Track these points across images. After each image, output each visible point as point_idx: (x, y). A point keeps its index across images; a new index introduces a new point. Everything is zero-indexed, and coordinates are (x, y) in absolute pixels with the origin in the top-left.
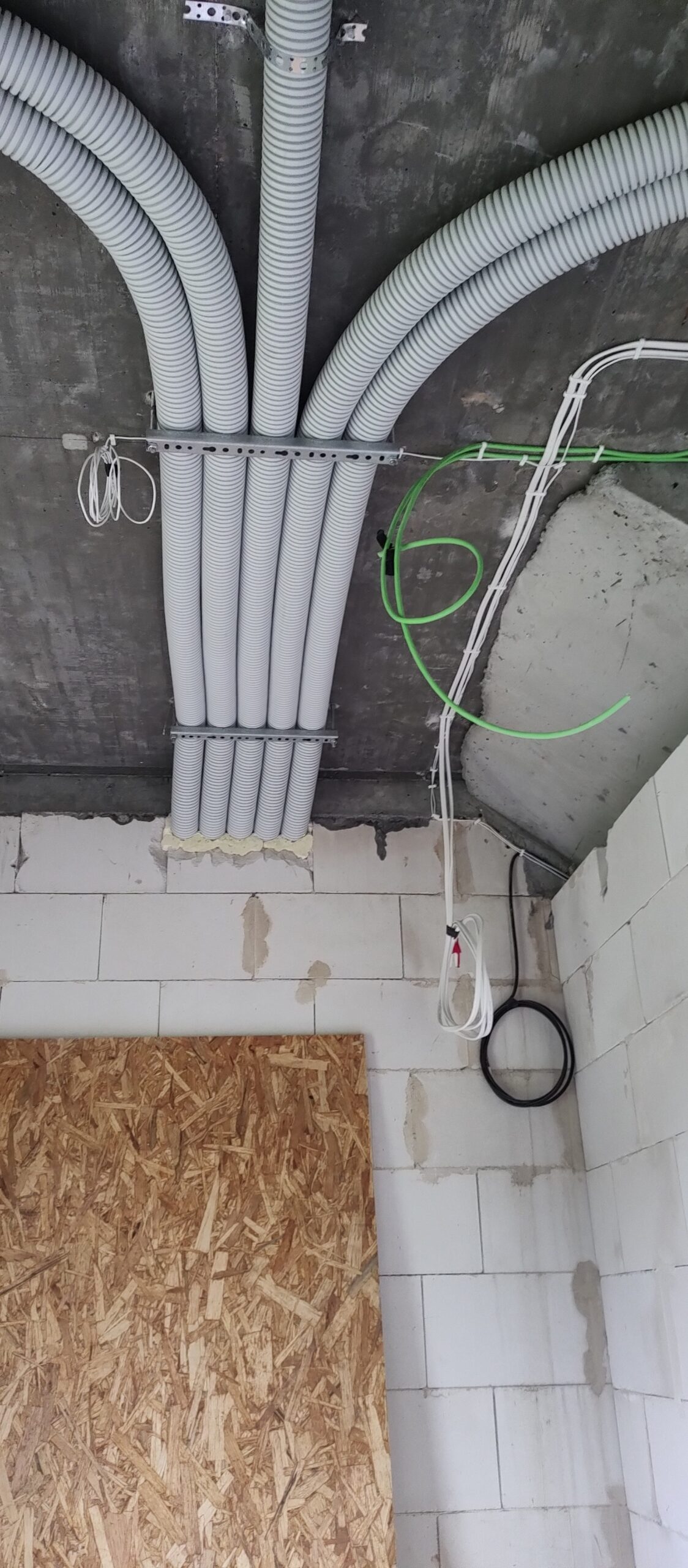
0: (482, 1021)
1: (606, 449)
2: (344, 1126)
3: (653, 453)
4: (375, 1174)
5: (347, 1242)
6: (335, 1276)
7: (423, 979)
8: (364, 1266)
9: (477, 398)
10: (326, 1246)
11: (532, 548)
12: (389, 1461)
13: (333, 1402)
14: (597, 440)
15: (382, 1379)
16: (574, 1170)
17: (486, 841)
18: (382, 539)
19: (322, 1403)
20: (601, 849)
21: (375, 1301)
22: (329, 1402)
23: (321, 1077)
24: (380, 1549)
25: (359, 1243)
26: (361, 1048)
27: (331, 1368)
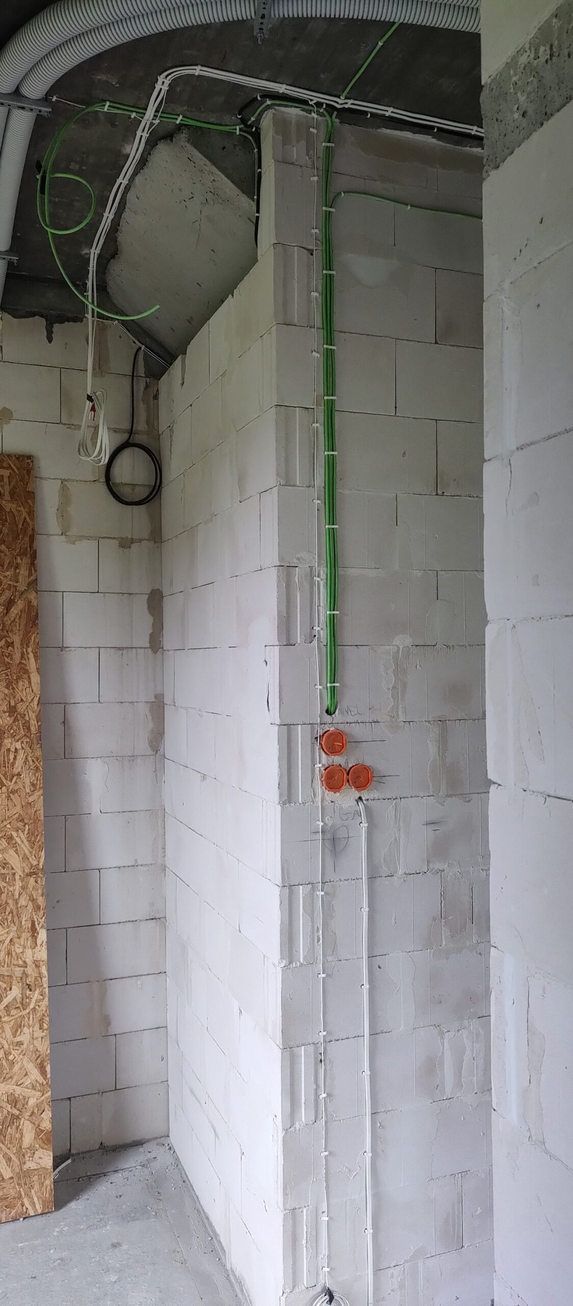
0: (103, 454)
1: (183, 117)
2: (20, 509)
3: (212, 124)
4: (37, 537)
5: (19, 572)
6: (12, 589)
7: (72, 425)
8: (29, 585)
9: (102, 77)
10: (7, 573)
11: (143, 163)
12: (39, 678)
13: (9, 650)
14: (178, 111)
15: (37, 641)
16: (155, 542)
17: (120, 337)
18: (39, 166)
19: (3, 650)
20: (184, 356)
21: (35, 603)
22: (7, 650)
23: (6, 480)
24: (33, 716)
25: (27, 573)
26: (31, 465)
27: (9, 634)
